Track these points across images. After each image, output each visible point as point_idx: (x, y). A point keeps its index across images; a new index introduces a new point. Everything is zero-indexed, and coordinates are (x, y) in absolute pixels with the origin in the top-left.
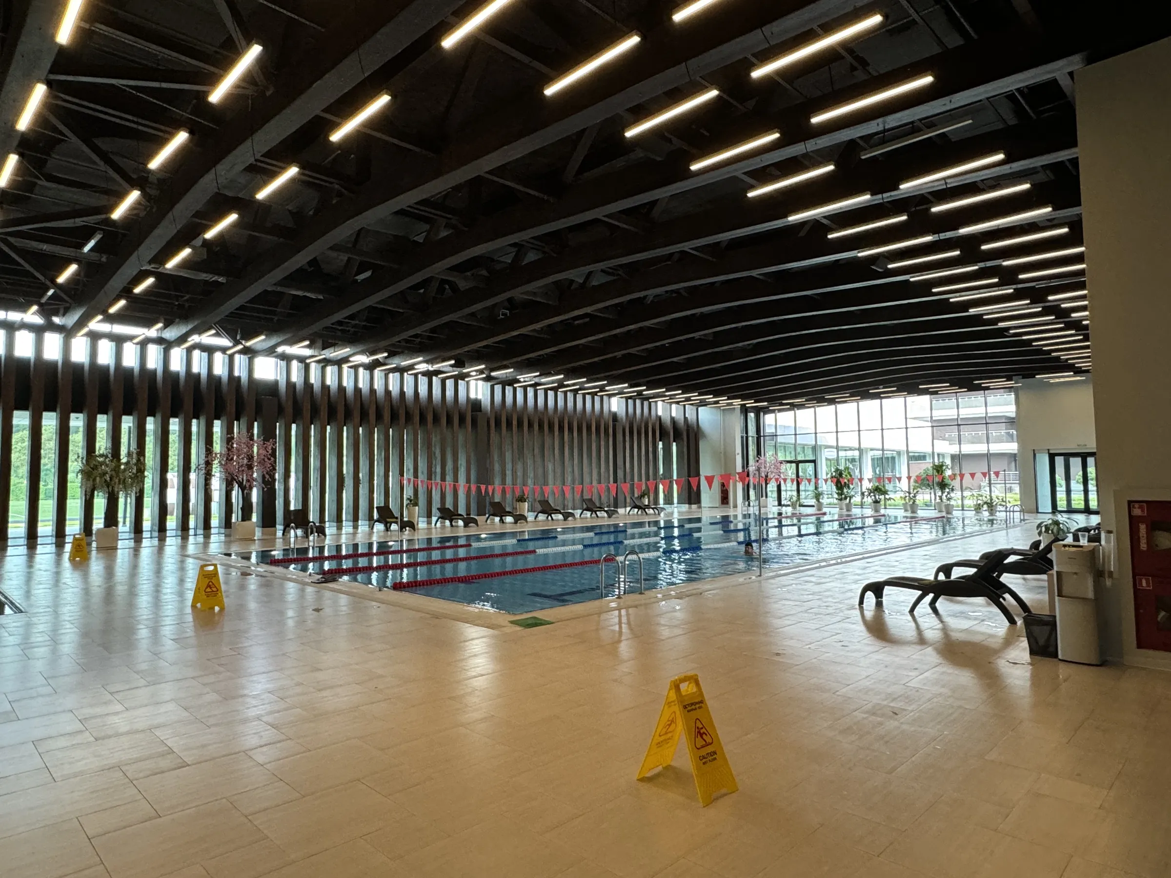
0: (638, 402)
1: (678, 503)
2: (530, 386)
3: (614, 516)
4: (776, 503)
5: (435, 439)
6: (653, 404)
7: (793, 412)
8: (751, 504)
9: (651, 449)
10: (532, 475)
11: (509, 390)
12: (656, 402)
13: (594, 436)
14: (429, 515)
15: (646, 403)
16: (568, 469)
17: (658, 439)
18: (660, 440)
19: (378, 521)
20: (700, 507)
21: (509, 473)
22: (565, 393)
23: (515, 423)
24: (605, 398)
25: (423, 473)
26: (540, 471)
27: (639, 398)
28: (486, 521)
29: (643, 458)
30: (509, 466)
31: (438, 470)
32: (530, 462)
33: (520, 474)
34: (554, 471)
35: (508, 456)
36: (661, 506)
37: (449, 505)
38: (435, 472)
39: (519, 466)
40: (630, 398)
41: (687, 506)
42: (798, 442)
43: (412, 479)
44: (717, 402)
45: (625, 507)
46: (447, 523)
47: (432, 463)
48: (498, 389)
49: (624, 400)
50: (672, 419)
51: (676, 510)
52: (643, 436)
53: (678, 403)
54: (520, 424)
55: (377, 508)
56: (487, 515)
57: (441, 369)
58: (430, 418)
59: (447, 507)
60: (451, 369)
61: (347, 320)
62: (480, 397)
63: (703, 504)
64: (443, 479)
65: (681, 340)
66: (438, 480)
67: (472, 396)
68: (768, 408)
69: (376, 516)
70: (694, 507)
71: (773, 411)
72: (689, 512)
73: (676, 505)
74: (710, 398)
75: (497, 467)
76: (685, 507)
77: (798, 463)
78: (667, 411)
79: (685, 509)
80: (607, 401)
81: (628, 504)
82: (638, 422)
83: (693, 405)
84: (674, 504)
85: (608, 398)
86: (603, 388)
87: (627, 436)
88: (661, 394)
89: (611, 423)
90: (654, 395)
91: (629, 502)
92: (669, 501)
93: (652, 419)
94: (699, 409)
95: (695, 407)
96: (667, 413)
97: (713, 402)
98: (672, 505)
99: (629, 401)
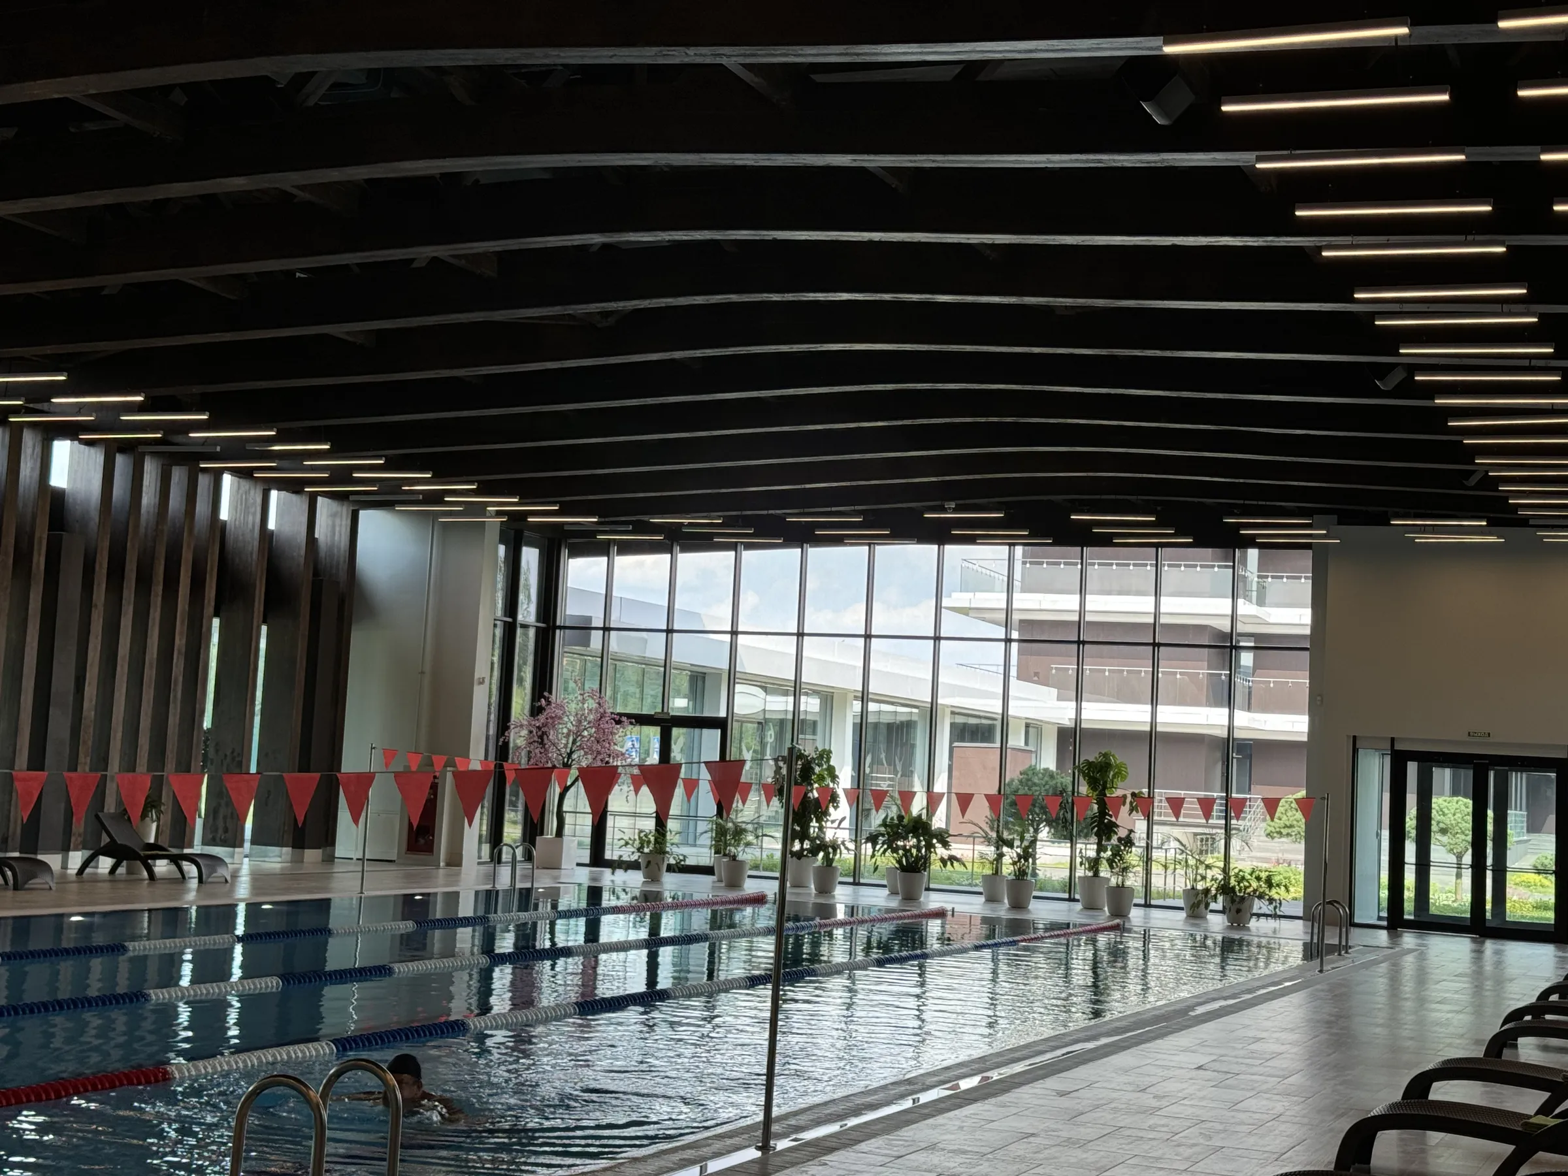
0: (151, 470)
1: (254, 842)
3: (35, 882)
4: (586, 857)
6: (204, 481)
7: (667, 557)
8: (506, 856)
9: (180, 642)
12: (217, 475)
15: (178, 475)
17: (209, 607)
18: (217, 613)
20: (330, 859)
24: (29, 441)
27: (153, 454)
29: (150, 674)
36: (197, 848)
40: (125, 447)
41: (287, 851)
42: (676, 657)
44: (435, 498)
45: (65, 849)
49: (96, 457)
50: (266, 536)
51: (246, 867)
52: (158, 589)
53: (293, 487)
63: (340, 851)
65: (346, 267)
68: (593, 534)
70: (312, 855)
71: (603, 549)
72: (292, 878)
73: (247, 845)
74: (420, 481)
76: (276, 859)
77: (666, 724)
78: (252, 510)
79: (279, 866)
80: (38, 450)
81: (80, 839)
82: (146, 535)
83: (352, 498)
84: (241, 846)
85: (39, 438)
86: (38, 397)
87: (99, 585)
88: (249, 447)
89: (42, 533)
90: (218, 449)
91: (82, 830)
92: (226, 831)
93: (196, 530)
94: (363, 514)
95: (352, 508)
96: (251, 518)
97: (421, 497)
98: (234, 846)
99: (120, 460)
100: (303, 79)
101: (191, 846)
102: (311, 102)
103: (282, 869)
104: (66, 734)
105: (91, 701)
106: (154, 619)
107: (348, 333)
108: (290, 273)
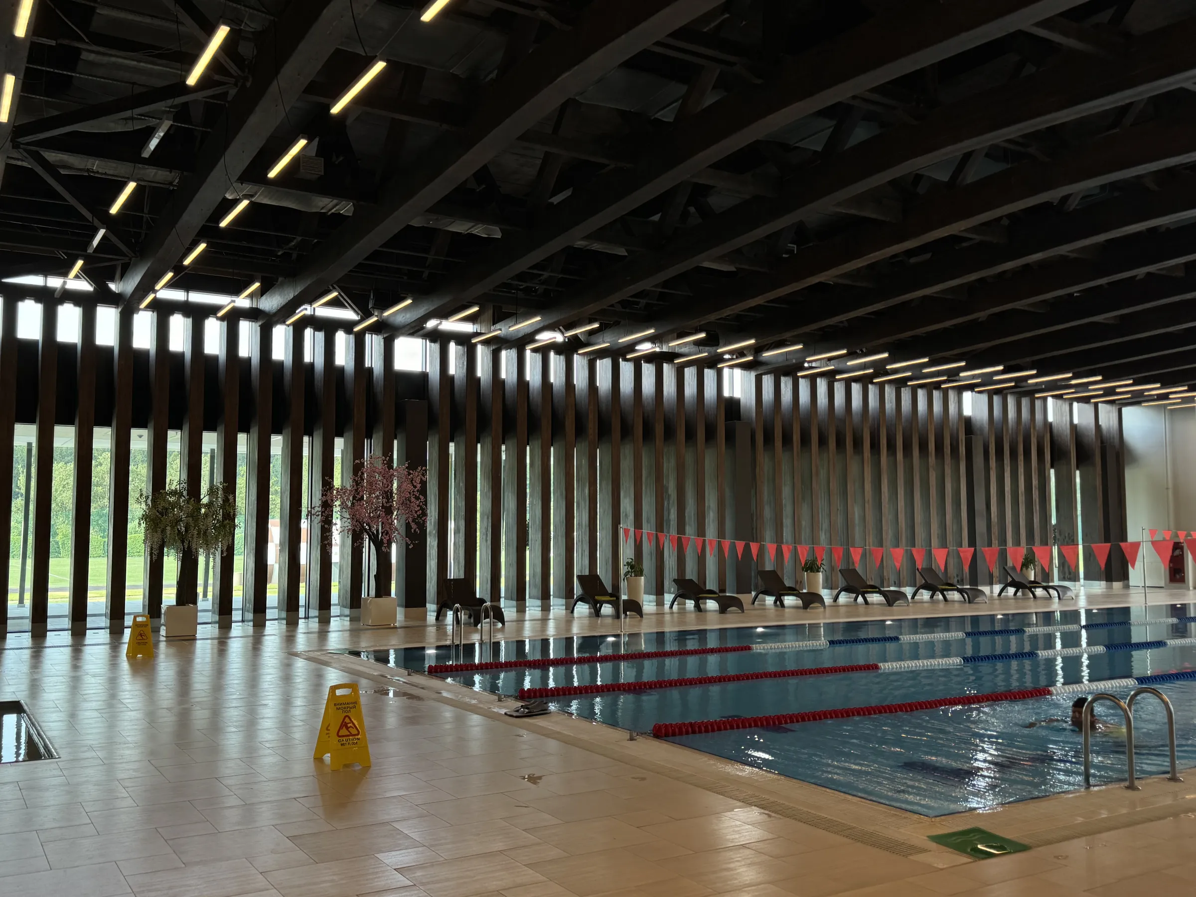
0: (1011, 401)
1: (1086, 578)
2: (822, 375)
3: (978, 600)
5: (669, 466)
6: (1038, 403)
9: (1035, 482)
10: (825, 525)
11: (786, 384)
12: (1045, 399)
13: (932, 459)
14: (659, 592)
15: (1025, 402)
16: (887, 516)
17: (1048, 465)
18: (1052, 467)
19: (581, 599)
20: (1127, 587)
21: (787, 522)
22: (881, 386)
23: (796, 437)
24: (952, 395)
25: (648, 521)
26: (839, 520)
27: (1011, 393)
28: (753, 603)
29: (1022, 499)
30: (788, 510)
31: (673, 515)
32: (822, 503)
33: (805, 523)
34: (864, 519)
35: (786, 491)
36: (1056, 582)
37: (691, 574)
38: (669, 521)
39: (805, 511)
40: (997, 392)
41: (1103, 583)
43: (632, 529)
44: (1165, 397)
45: (991, 583)
46: (690, 604)
47: (663, 506)
48: (768, 382)
49: (984, 398)
50: (1074, 427)
51: (1082, 592)
52: (1021, 458)
53: (1086, 400)
54: (805, 440)
55: (578, 577)
56: (753, 594)
57: (677, 350)
58: (659, 429)
59: (687, 578)
60: (694, 349)
61: (535, 272)
62: (737, 394)
63: (1132, 582)
64: (681, 529)
65: (1100, 286)
66: (673, 532)
67: (726, 393)
69: (577, 590)
70: (1117, 585)
72: (1107, 596)
73: (1082, 581)
74: (1154, 389)
75: (768, 513)
76: (1099, 587)
78: (1065, 414)
79: (1100, 591)
80: (956, 398)
81: (997, 579)
82: (1012, 433)
83: (1117, 402)
84: (1079, 580)
85: (956, 393)
86: (953, 375)
87: (992, 459)
88: (1059, 383)
89: (962, 437)
90: (1043, 387)
91: (998, 575)
92: (1070, 573)
93: (1037, 428)
94: (1125, 410)
95: (1118, 407)
96: (1064, 419)
97: (1156, 397)
98: (1075, 581)
99: (996, 398)
100: (1065, 198)
101: (1053, 581)
102: (1071, 208)
103: (1102, 592)
104: (984, 530)
105: (994, 513)
106: (1021, 472)
107: (1104, 319)
108: (1071, 295)
